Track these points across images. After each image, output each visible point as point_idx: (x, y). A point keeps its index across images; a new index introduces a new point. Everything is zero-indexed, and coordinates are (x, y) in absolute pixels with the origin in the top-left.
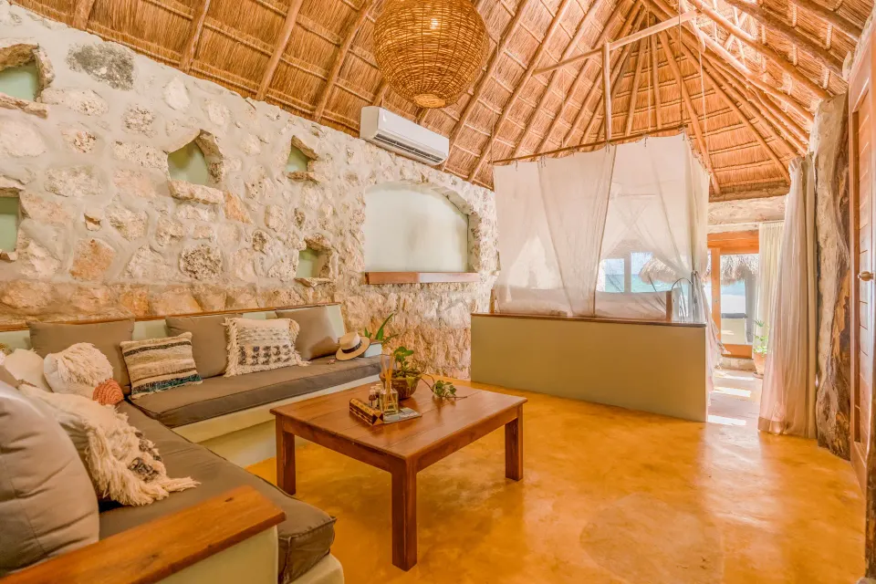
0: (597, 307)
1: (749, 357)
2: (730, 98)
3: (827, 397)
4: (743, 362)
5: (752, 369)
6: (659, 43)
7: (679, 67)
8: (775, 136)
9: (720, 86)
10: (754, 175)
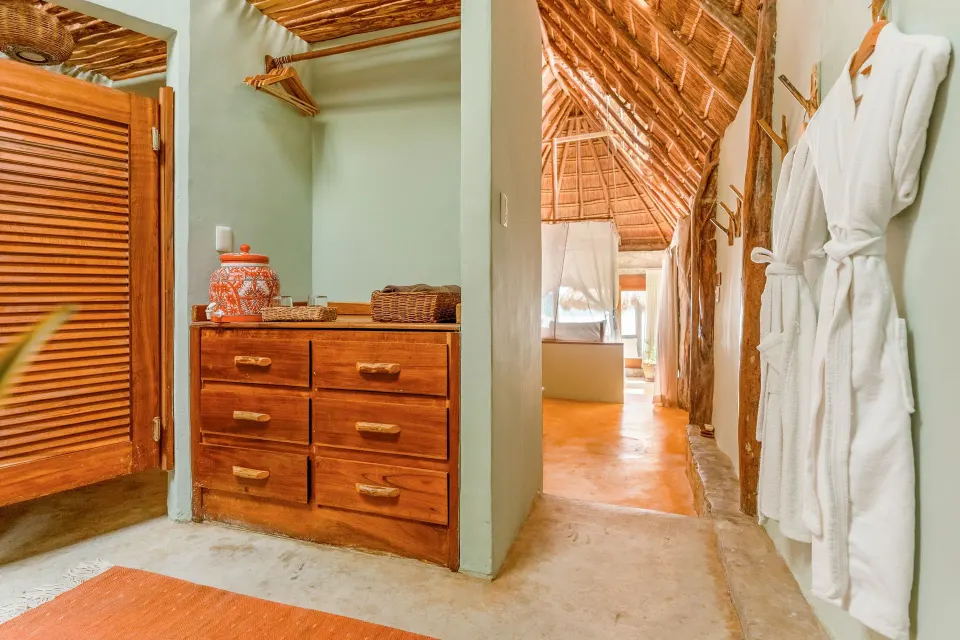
0: (557, 333)
1: (640, 368)
2: (629, 179)
3: (683, 381)
4: (636, 370)
5: (642, 376)
6: (582, 128)
7: (595, 148)
8: (655, 208)
9: (622, 167)
10: (644, 234)
